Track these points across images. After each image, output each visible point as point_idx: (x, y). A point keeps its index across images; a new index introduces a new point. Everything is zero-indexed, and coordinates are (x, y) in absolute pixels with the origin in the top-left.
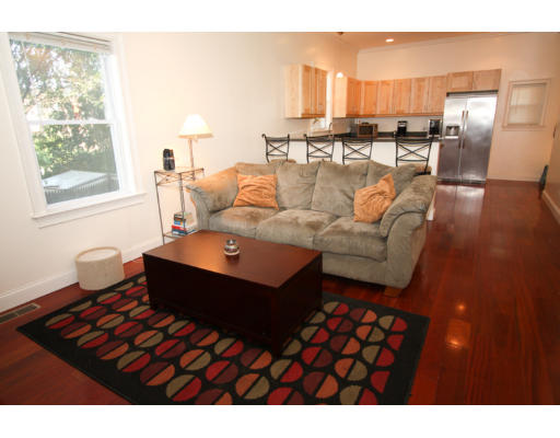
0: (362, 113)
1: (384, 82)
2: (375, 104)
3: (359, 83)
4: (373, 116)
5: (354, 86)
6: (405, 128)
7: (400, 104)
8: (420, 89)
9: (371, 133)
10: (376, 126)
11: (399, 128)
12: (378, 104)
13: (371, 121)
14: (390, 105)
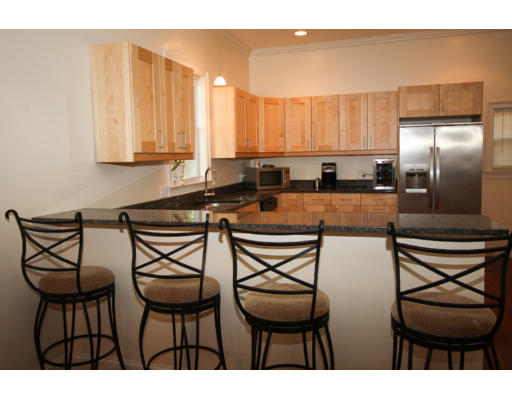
0: (262, 149)
1: (294, 101)
2: (283, 135)
3: (254, 100)
4: (281, 155)
5: (246, 105)
6: (334, 175)
7: (323, 136)
8: (353, 110)
9: (279, 182)
10: (287, 171)
11: (324, 174)
12: (288, 135)
13: (279, 163)
14: (308, 137)
